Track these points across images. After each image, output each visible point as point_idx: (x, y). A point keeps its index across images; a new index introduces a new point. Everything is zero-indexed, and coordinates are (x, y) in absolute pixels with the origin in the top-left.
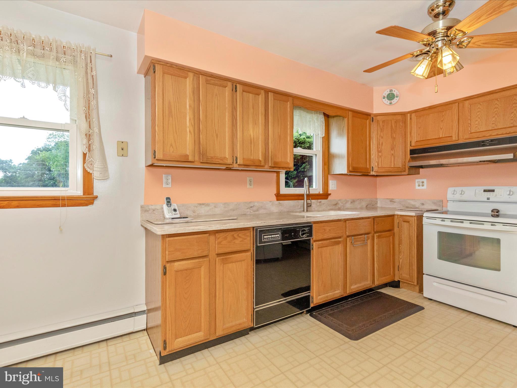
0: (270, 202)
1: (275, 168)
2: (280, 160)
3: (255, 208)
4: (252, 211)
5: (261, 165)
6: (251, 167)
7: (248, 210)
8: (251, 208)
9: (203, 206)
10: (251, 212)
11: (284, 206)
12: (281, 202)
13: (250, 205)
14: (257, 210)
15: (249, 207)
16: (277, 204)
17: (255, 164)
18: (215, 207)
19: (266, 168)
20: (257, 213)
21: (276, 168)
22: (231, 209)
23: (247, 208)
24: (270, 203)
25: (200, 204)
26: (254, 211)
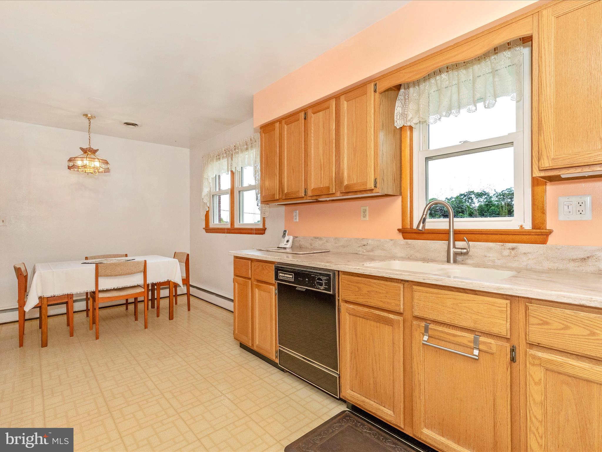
0: (391, 240)
1: (350, 194)
2: (355, 182)
3: (368, 248)
4: (365, 251)
5: (330, 193)
6: (323, 197)
7: (360, 249)
8: (364, 246)
9: (317, 240)
10: (363, 252)
11: (415, 248)
12: (410, 241)
13: (363, 243)
14: (372, 250)
15: (361, 245)
16: (403, 244)
17: (323, 192)
18: (327, 241)
19: (338, 196)
20: (371, 253)
21: (352, 194)
22: (341, 245)
23: (359, 246)
24: (391, 242)
25: (315, 237)
26: (368, 251)
